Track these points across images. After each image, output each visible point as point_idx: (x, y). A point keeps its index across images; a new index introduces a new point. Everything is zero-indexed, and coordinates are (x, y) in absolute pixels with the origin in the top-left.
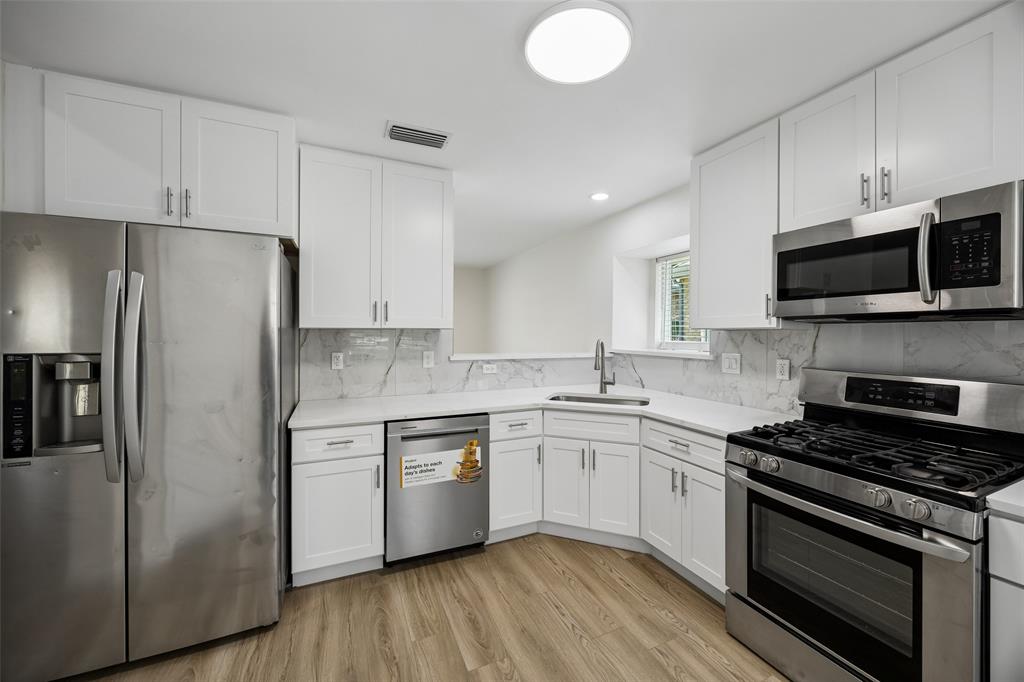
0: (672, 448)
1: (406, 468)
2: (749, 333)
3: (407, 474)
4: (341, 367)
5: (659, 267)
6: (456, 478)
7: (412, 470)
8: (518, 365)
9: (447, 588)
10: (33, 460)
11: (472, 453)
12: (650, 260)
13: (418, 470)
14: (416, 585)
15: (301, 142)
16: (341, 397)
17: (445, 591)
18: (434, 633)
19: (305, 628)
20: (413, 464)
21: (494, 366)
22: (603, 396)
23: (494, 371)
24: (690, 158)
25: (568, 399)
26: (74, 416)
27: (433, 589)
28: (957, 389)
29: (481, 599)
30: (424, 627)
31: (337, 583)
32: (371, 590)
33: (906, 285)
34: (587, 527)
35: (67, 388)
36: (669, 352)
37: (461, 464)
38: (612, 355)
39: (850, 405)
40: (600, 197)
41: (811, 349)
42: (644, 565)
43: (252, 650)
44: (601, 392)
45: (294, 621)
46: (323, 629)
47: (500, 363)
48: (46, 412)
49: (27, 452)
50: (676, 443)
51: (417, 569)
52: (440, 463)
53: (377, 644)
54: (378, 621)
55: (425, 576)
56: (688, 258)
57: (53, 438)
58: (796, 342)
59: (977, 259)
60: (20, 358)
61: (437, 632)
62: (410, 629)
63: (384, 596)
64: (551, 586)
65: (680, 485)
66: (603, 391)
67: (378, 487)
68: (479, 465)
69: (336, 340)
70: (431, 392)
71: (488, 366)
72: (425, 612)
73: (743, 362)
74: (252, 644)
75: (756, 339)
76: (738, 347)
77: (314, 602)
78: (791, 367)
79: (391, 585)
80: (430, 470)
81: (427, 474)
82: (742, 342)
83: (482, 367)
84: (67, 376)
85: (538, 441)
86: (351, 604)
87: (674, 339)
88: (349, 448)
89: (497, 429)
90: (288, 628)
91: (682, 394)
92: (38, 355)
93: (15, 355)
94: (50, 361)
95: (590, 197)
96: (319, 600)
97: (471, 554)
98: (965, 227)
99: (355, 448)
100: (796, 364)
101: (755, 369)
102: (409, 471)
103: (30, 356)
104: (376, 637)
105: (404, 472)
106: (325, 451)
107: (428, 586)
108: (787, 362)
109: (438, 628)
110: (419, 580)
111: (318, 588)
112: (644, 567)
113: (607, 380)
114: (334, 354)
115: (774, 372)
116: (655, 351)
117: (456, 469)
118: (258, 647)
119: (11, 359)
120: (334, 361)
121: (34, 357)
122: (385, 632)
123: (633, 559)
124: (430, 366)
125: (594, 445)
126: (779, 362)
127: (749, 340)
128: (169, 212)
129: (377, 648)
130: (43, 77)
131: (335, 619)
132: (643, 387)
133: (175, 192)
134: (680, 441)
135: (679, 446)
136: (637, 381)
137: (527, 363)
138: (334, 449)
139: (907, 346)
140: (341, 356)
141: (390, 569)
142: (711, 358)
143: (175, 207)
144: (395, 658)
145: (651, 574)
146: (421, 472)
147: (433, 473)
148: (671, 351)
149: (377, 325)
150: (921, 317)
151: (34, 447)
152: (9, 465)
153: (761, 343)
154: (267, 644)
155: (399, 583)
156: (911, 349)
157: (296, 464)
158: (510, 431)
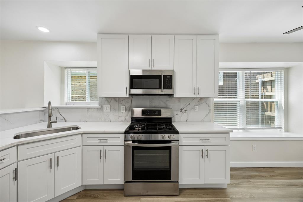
0: (99, 142)
2: (113, 98)
5: (66, 70)
12: (62, 67)
22: (50, 129)
24: (97, 34)
28: (161, 110)
33: (158, 88)
36: (72, 105)
39: (143, 117)
41: (130, 103)
42: (85, 196)
50: (101, 140)
56: (97, 70)
58: (126, 101)
59: (169, 84)
65: (103, 155)
73: (111, 108)
75: (115, 100)
76: (109, 103)
78: (125, 108)
82: (111, 101)
87: (72, 100)
91: (87, 121)
98: (168, 77)
100: (127, 107)
101: (115, 109)
108: (124, 107)
112: (86, 196)
113: (52, 121)
115: (121, 110)
116: (64, 106)
123: (79, 196)
125: (57, 155)
126: (122, 107)
127: (113, 101)
132: (66, 121)
134: (102, 139)
135: (102, 141)
136: (62, 119)
139: (150, 101)
142: (100, 107)
145: (90, 196)
148: (73, 105)
150: (159, 95)
153: (117, 101)
156: (151, 102)
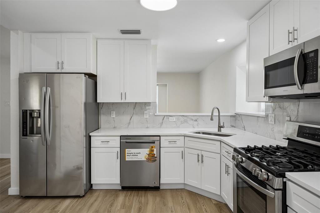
1: (127, 153)
3: (127, 155)
4: (114, 116)
6: (146, 160)
7: (129, 154)
8: (185, 118)
9: (138, 198)
10: (28, 137)
11: (153, 151)
13: (132, 154)
14: (129, 196)
15: (97, 39)
16: (114, 128)
17: (136, 200)
18: (126, 209)
19: (91, 199)
20: (130, 152)
21: (175, 118)
23: (174, 120)
25: (204, 133)
26: (37, 127)
27: (133, 198)
29: (147, 203)
30: (124, 206)
31: (105, 190)
32: (114, 194)
34: (200, 188)
35: (35, 119)
37: (148, 155)
38: (235, 115)
40: (221, 40)
43: (75, 202)
44: (218, 131)
45: (89, 197)
46: (95, 200)
47: (177, 117)
48: (31, 126)
49: (26, 135)
51: (131, 192)
52: (140, 153)
53: (108, 207)
54: (112, 202)
55: (133, 194)
57: (32, 133)
60: (25, 111)
61: (127, 209)
62: (119, 206)
63: (117, 196)
64: (175, 205)
66: (219, 130)
67: (118, 159)
68: (155, 156)
69: (112, 107)
70: (147, 128)
71: (171, 118)
72: (127, 203)
74: (76, 200)
77: (96, 194)
79: (121, 194)
80: (136, 155)
81: (135, 156)
83: (169, 118)
84: (36, 116)
85: (183, 149)
86: (106, 196)
88: (108, 144)
89: (164, 142)
90: (87, 198)
92: (29, 110)
93: (24, 110)
94: (31, 112)
95: (216, 40)
96: (98, 194)
97: (153, 191)
99: (110, 144)
102: (128, 154)
103: (27, 110)
104: (108, 206)
105: (126, 154)
106: (101, 144)
107: (132, 197)
109: (128, 208)
110: (131, 194)
111: (99, 191)
114: (112, 112)
117: (146, 156)
118: (77, 201)
119: (23, 111)
120: (112, 114)
121: (28, 111)
122: (111, 205)
124: (146, 117)
128: (58, 68)
129: (107, 208)
130: (31, 35)
131: (100, 199)
133: (60, 62)
137: (190, 117)
138: (104, 144)
140: (114, 112)
141: (123, 190)
143: (60, 67)
144: (111, 212)
146: (133, 155)
147: (137, 156)
149: (123, 101)
151: (28, 134)
152: (23, 138)
154: (80, 201)
155: (124, 194)
157: (92, 147)
158: (169, 144)
